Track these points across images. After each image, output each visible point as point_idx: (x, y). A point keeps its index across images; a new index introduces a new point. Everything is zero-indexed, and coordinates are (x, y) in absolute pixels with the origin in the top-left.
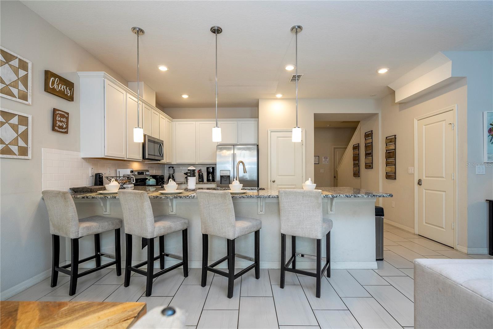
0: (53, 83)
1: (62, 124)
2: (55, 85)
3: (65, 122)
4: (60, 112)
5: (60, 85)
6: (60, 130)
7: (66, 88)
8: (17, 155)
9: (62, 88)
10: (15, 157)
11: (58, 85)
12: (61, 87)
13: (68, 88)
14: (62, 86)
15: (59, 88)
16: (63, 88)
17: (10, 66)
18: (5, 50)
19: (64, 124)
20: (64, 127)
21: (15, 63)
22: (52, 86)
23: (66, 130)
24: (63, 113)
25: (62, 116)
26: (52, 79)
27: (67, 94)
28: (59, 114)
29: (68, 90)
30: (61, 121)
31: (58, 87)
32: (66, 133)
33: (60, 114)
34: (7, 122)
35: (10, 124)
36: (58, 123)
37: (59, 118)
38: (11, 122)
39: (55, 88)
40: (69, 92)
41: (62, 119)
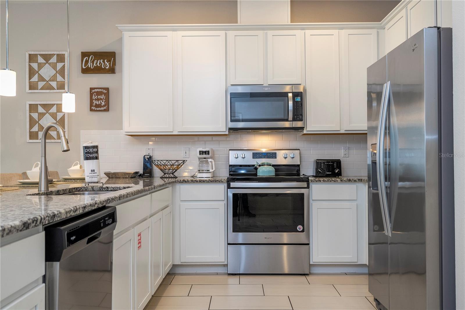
0: (87, 62)
1: (99, 103)
2: (89, 63)
3: (103, 99)
4: (96, 90)
5: (95, 61)
6: (98, 109)
7: (104, 62)
8: (56, 138)
9: (98, 64)
10: (53, 141)
11: (93, 62)
12: (96, 63)
13: (106, 60)
14: (98, 61)
15: (95, 65)
16: (100, 64)
17: (50, 64)
18: (44, 53)
19: (103, 101)
20: (102, 105)
21: (54, 60)
22: (85, 67)
23: (105, 108)
24: (100, 90)
25: (99, 93)
26: (85, 58)
27: (105, 67)
28: (95, 92)
29: (106, 62)
30: (98, 100)
31: (93, 64)
32: (107, 110)
33: (97, 92)
34: (47, 113)
35: (50, 114)
36: (95, 102)
37: (95, 97)
38: (51, 111)
39: (89, 67)
40: (108, 64)
41: (99, 96)
